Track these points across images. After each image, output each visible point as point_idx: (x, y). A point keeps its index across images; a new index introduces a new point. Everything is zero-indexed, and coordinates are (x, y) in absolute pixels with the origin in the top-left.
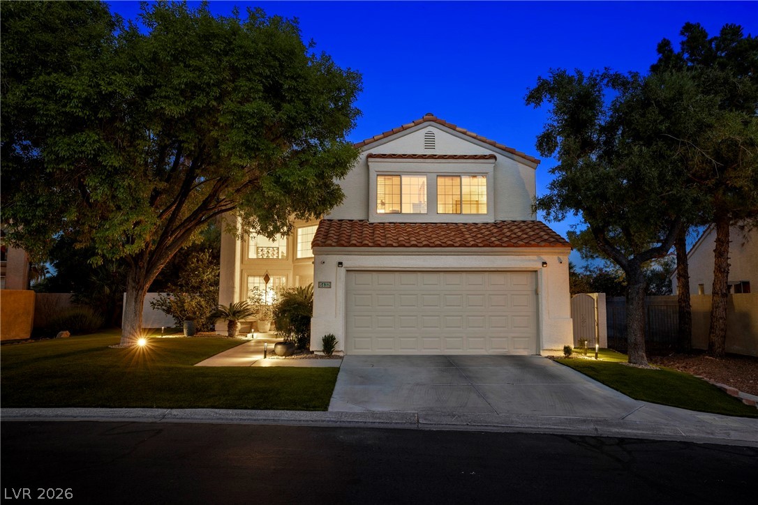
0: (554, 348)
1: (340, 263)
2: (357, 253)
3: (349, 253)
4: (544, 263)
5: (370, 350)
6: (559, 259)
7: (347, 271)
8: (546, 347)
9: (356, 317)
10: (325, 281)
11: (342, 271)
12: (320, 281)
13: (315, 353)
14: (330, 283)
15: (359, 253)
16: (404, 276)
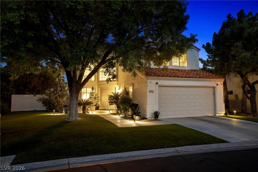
0: (220, 113)
1: (157, 83)
2: (162, 79)
3: (160, 79)
4: (217, 85)
5: (166, 117)
6: (221, 83)
7: (159, 86)
8: (218, 113)
9: (161, 104)
10: (152, 90)
11: (157, 86)
12: (150, 90)
13: (148, 119)
14: (153, 91)
15: (163, 79)
16: (176, 88)
